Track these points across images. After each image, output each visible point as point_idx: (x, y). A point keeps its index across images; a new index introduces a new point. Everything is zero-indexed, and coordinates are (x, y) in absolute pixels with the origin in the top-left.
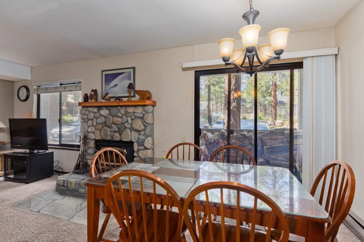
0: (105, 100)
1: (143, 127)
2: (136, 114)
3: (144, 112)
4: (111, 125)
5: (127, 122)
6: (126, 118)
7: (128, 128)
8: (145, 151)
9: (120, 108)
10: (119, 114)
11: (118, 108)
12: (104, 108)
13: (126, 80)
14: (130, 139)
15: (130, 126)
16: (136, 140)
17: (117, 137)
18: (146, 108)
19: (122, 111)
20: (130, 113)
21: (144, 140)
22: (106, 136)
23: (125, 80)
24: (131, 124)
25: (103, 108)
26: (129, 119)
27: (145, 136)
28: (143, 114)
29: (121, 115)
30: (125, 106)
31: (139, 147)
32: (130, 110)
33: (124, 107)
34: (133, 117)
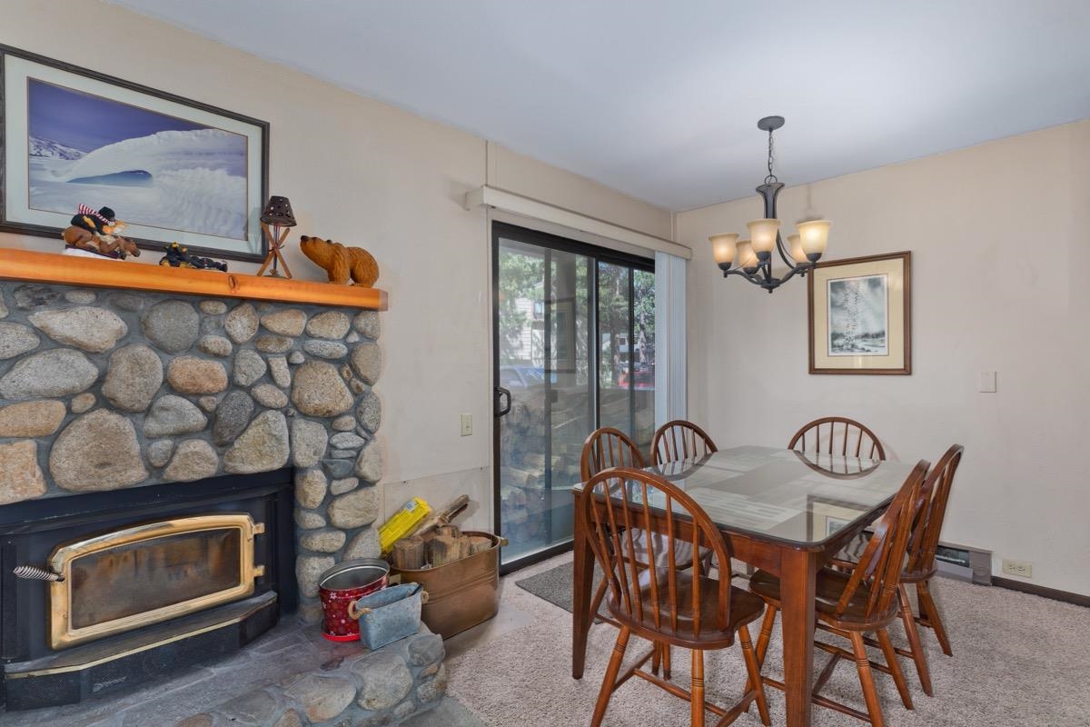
0: (91, 249)
1: (349, 399)
2: (314, 345)
3: (354, 338)
4: (155, 397)
5: (269, 377)
6: (263, 363)
7: (277, 409)
8: (362, 493)
9: (222, 308)
10: (215, 341)
11: (209, 307)
12: (88, 297)
13: (213, 168)
14: (286, 458)
15: (282, 399)
16: (317, 458)
17: (198, 462)
18: (363, 322)
19: (242, 325)
20: (281, 337)
21: (359, 450)
22: (102, 465)
23: (203, 166)
24: (292, 386)
25: (73, 296)
26: (280, 368)
27: (363, 433)
28: (347, 344)
29: (230, 347)
30: (257, 303)
31: (335, 483)
32: (289, 324)
33: (248, 308)
34: (299, 358)
